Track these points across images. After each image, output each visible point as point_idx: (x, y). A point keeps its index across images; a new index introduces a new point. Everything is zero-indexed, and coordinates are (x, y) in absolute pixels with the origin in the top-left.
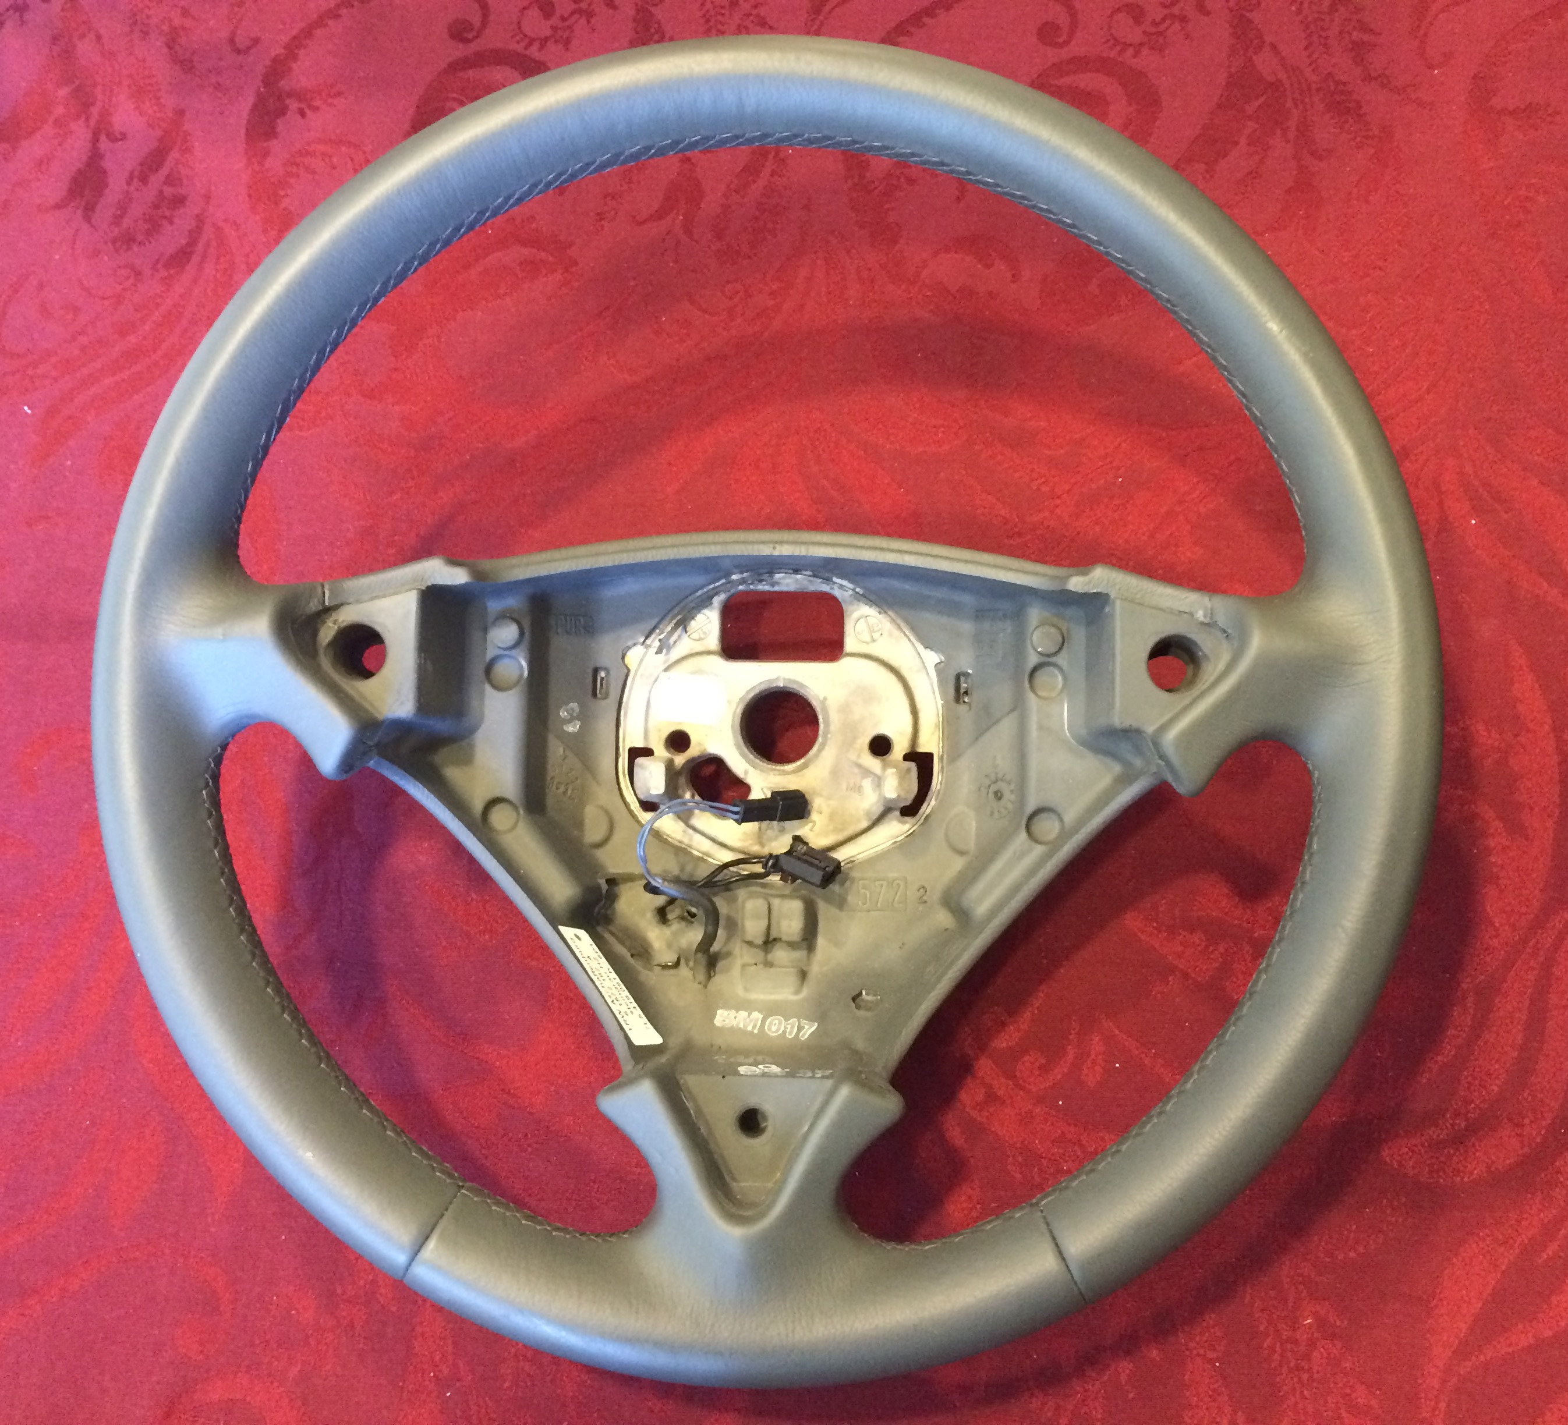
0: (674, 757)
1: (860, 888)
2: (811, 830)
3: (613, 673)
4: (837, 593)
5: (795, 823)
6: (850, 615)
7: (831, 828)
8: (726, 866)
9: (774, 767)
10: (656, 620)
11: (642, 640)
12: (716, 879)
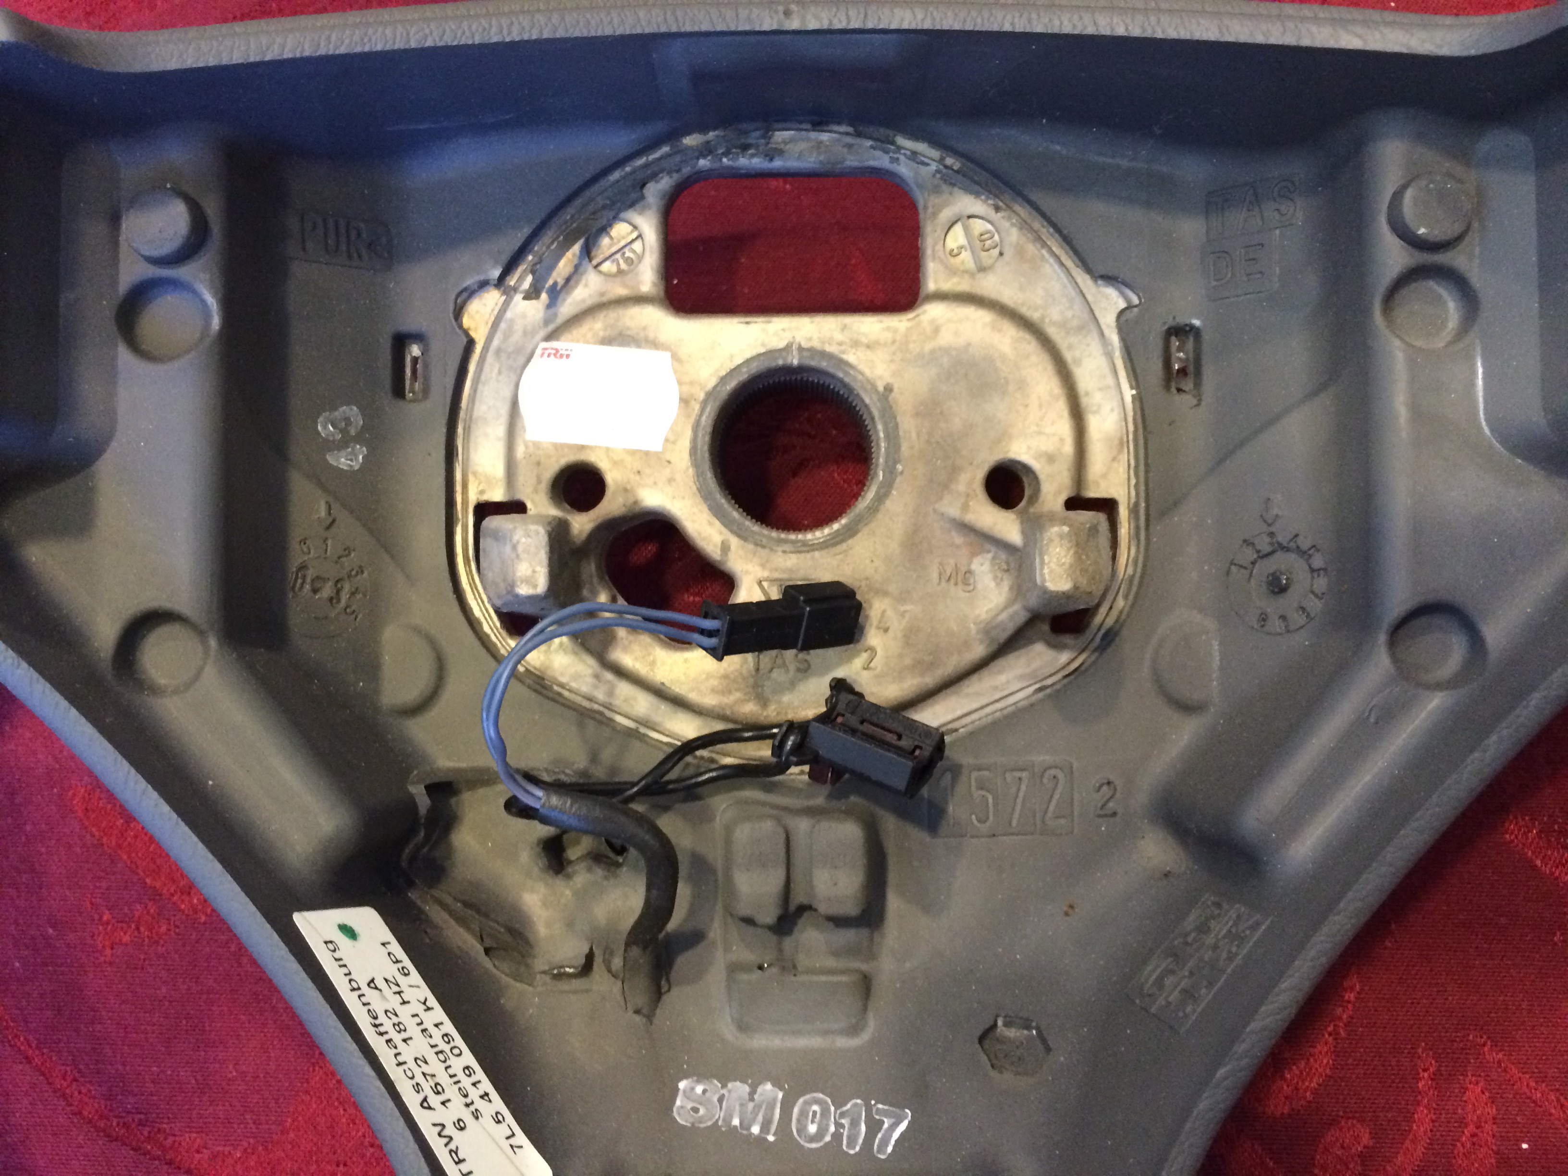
0: (569, 518)
1: (973, 788)
2: (866, 668)
3: (435, 346)
4: (905, 170)
5: (831, 653)
6: (935, 215)
7: (908, 661)
8: (689, 747)
9: (783, 536)
10: (527, 231)
11: (496, 273)
12: (666, 778)
